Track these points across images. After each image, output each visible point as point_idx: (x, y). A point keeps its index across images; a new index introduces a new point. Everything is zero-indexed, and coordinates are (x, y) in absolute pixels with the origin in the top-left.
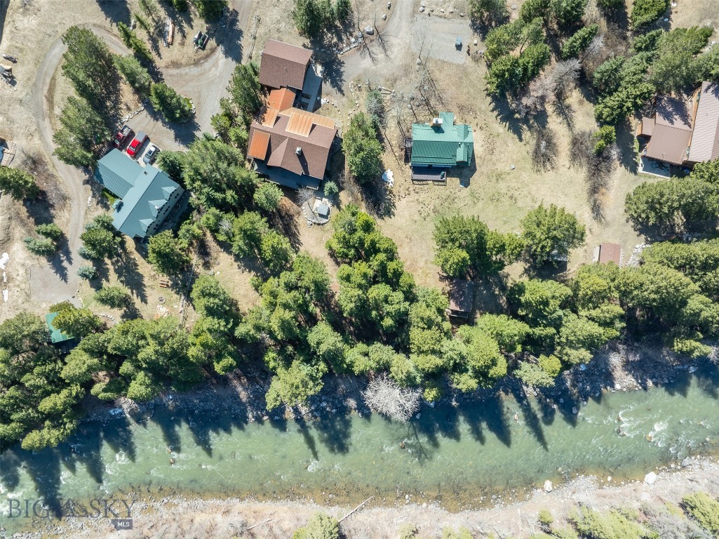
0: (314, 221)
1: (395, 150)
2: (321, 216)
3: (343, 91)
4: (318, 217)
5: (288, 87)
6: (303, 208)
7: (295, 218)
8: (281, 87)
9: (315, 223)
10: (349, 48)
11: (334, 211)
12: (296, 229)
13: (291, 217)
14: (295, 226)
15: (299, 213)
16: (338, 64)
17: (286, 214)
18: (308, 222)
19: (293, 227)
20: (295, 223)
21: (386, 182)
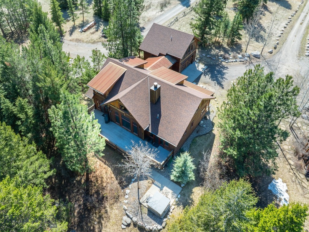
0: (135, 219)
1: (288, 156)
2: (152, 213)
3: (222, 85)
4: (146, 216)
5: (167, 55)
6: (127, 191)
7: (107, 205)
8: (160, 55)
9: (135, 225)
10: (234, 60)
11: (177, 213)
12: (99, 223)
13: (102, 200)
14: (100, 217)
15: (117, 199)
16: (222, 67)
17: (97, 193)
18: (125, 218)
19: (95, 217)
20: (103, 211)
21: (276, 197)
